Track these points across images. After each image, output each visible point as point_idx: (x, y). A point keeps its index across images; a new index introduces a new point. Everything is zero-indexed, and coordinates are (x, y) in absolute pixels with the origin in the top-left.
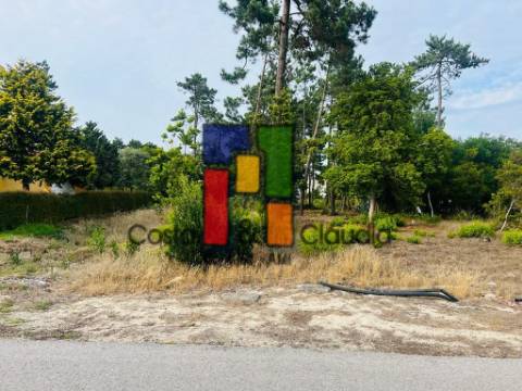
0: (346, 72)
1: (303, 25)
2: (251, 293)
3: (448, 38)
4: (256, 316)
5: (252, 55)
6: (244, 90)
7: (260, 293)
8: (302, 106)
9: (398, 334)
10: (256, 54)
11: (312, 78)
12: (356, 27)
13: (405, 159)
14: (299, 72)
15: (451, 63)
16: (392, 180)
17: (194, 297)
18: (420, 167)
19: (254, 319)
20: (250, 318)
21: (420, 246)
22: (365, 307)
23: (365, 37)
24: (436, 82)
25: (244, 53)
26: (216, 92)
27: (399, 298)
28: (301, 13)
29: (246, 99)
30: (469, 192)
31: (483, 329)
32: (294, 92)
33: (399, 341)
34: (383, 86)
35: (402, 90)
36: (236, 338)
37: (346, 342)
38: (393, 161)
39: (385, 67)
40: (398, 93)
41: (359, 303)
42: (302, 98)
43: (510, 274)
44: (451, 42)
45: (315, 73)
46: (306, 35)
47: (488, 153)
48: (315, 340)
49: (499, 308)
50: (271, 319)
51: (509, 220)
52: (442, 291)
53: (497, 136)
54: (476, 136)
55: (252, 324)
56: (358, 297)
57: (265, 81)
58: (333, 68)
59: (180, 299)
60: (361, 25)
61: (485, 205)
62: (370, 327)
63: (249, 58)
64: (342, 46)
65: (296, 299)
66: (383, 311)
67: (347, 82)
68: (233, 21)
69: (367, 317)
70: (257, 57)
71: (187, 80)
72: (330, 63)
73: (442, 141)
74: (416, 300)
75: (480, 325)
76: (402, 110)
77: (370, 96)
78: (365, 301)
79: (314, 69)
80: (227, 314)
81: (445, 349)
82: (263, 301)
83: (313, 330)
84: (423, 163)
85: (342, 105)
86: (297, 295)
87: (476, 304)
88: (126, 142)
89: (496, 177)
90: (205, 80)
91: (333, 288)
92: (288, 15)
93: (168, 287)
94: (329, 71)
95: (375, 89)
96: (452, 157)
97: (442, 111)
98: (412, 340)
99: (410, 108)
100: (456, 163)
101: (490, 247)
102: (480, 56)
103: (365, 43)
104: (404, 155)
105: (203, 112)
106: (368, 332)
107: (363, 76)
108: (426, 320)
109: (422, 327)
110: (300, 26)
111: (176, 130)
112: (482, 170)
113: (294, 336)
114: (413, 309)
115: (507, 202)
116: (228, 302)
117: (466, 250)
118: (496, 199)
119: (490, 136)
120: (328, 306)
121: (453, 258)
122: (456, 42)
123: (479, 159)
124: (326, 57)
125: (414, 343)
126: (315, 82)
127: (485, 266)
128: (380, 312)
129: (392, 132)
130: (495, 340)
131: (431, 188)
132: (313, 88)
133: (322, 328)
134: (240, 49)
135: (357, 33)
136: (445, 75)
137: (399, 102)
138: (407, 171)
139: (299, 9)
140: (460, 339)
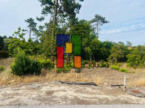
0: (73, 21)
1: (62, 7)
2: (37, 85)
3: (100, 15)
4: (36, 93)
5: (46, 14)
6: (45, 24)
7: (40, 85)
8: (61, 30)
9: (79, 97)
10: (47, 13)
11: (65, 22)
12: (76, 9)
13: (88, 46)
14: (61, 20)
15: (101, 22)
16: (84, 51)
17: (17, 87)
18: (91, 48)
19: (35, 94)
20: (33, 94)
21: (90, 69)
22: (71, 89)
23: (78, 12)
24: (97, 26)
25: (44, 13)
26: (37, 24)
27: (81, 85)
28: (61, 3)
29: (46, 27)
30: (103, 55)
31: (102, 94)
32: (59, 26)
33: (78, 99)
34: (83, 26)
35: (87, 27)
36: (26, 102)
37: (63, 101)
38: (85, 46)
39: (84, 21)
40: (86, 28)
41: (69, 87)
42: (62, 28)
43: (112, 77)
44: (101, 16)
45: (65, 21)
46: (62, 10)
47: (109, 45)
48: (53, 101)
49: (107, 87)
50: (40, 94)
51: (113, 63)
52: (93, 83)
53: (111, 41)
54: (106, 41)
55: (33, 96)
56: (70, 85)
57: (51, 22)
58: (70, 20)
59: (12, 88)
60: (77, 8)
61: (107, 59)
62: (71, 95)
63: (45, 14)
64: (72, 14)
65: (51, 87)
66: (76, 89)
67: (73, 24)
68: (41, 3)
69: (70, 92)
70: (48, 14)
71: (28, 19)
72: (69, 18)
73: (97, 42)
74: (86, 86)
75: (102, 93)
76: (87, 33)
77: (79, 28)
78: (71, 87)
79: (65, 20)
80: (26, 93)
81: (91, 101)
82: (40, 87)
83: (53, 97)
84: (92, 47)
85: (72, 30)
86: (51, 85)
87: (102, 86)
88: (8, 37)
89: (110, 52)
90: (34, 20)
91: (63, 83)
92: (57, 3)
93: (9, 84)
94: (69, 21)
95: (80, 26)
96: (100, 46)
97: (98, 34)
98: (83, 99)
99: (90, 32)
100: (100, 48)
101: (108, 70)
102: (107, 21)
103: (78, 13)
104: (88, 45)
105: (32, 29)
106: (70, 97)
107: (78, 23)
108: (87, 92)
109: (86, 95)
110: (61, 7)
111: (17, 33)
112: (107, 50)
113: (46, 100)
114: (85, 89)
115: (112, 58)
116: (28, 88)
117: (102, 70)
118: (110, 57)
119: (109, 41)
120: (60, 89)
121: (98, 73)
122: (102, 16)
123: (106, 47)
124: (68, 17)
125: (83, 100)
126: (65, 23)
127: (106, 75)
128: (75, 90)
129: (84, 38)
130: (105, 98)
131: (94, 54)
132: (65, 25)
133: (56, 96)
134: (43, 11)
135: (76, 10)
136: (99, 25)
137: (86, 31)
138: (88, 49)
139: (61, 2)
140: (96, 98)
